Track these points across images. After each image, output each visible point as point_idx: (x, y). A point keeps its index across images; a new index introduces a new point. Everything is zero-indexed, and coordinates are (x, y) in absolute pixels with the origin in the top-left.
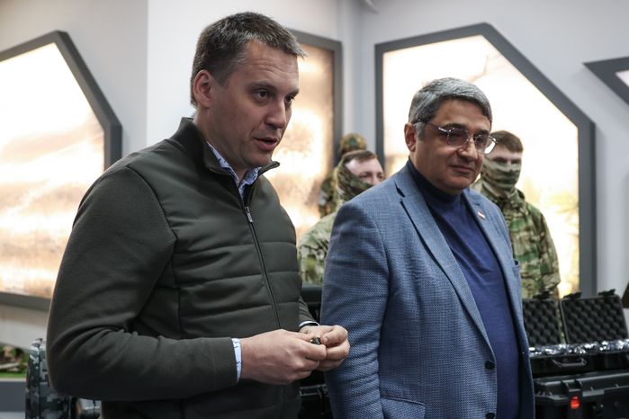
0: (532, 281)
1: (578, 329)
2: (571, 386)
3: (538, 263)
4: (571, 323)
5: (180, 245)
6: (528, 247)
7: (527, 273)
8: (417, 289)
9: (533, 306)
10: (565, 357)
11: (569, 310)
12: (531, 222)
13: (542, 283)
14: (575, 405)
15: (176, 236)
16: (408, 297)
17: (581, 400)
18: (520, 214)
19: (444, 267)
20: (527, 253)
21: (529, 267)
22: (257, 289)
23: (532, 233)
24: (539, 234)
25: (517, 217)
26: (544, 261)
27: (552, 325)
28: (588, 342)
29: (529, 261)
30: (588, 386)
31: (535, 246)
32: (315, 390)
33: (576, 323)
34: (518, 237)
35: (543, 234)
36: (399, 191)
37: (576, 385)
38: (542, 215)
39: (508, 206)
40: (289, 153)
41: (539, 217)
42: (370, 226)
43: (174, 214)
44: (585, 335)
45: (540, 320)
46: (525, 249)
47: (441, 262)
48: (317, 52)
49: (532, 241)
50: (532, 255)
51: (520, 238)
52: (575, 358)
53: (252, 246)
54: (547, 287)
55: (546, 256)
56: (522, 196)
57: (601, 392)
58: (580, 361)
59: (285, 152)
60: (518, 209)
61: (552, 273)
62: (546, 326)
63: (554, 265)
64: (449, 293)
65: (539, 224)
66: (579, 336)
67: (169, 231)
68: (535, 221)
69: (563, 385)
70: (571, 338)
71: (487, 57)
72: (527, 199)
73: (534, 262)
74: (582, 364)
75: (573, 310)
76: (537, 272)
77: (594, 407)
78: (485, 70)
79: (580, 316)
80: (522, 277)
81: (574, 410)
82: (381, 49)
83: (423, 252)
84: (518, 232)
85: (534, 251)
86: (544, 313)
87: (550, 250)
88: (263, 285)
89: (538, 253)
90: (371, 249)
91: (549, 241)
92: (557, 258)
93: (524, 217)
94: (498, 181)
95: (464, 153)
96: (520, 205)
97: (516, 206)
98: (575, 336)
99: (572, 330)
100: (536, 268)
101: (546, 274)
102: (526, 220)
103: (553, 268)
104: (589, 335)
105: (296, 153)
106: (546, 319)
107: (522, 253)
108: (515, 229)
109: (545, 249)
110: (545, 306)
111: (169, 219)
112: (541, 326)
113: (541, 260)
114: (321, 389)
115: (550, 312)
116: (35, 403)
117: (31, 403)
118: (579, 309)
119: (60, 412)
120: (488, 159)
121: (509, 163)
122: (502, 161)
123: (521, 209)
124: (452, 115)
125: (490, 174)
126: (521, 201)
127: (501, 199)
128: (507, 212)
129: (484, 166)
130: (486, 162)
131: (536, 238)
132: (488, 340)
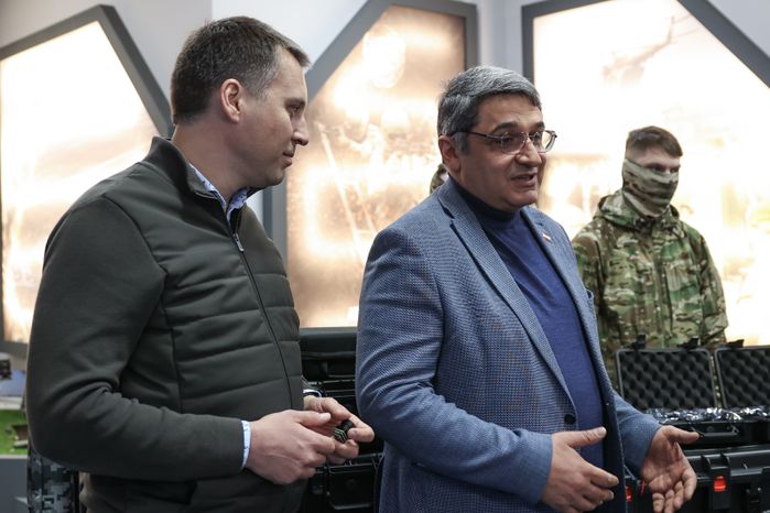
0: (691, 325)
1: (740, 389)
2: (714, 461)
3: (699, 301)
4: (731, 381)
5: (171, 281)
6: (685, 280)
7: (685, 315)
8: (479, 329)
9: (677, 358)
10: (711, 425)
11: (728, 364)
12: (688, 247)
13: (705, 327)
14: (720, 487)
15: (166, 270)
16: (470, 340)
17: (728, 480)
18: (674, 237)
19: (510, 302)
20: (684, 288)
21: (688, 306)
22: (256, 326)
23: (690, 261)
24: (700, 263)
25: (670, 241)
26: (706, 297)
27: (703, 384)
28: (750, 406)
29: (687, 299)
30: (739, 463)
31: (694, 278)
32: (368, 460)
33: (737, 380)
34: (672, 267)
35: (704, 262)
36: (447, 212)
37: (723, 461)
38: (702, 238)
39: (658, 226)
41: (699, 240)
42: (416, 254)
43: (160, 247)
44: (749, 397)
45: (686, 376)
46: (682, 284)
47: (505, 295)
49: (690, 272)
50: (691, 290)
51: (675, 268)
52: (725, 425)
53: (246, 278)
54: (711, 333)
55: (708, 291)
56: (675, 214)
57: (758, 471)
58: (731, 430)
60: (670, 230)
61: (718, 314)
62: (695, 385)
63: (719, 303)
64: (518, 333)
65: (699, 249)
66: (741, 398)
67: (157, 267)
68: (693, 247)
69: (704, 460)
70: (728, 400)
72: (683, 218)
73: (694, 299)
74: (733, 433)
75: (733, 364)
76: (699, 312)
77: (748, 491)
79: (742, 371)
80: (679, 320)
81: (720, 493)
83: (484, 284)
84: (673, 259)
85: (693, 285)
86: (692, 367)
87: (714, 284)
88: (261, 322)
89: (698, 288)
90: (418, 282)
91: (712, 271)
92: (722, 295)
93: (679, 240)
94: (652, 194)
95: (524, 158)
96: (674, 225)
97: (668, 225)
98: (734, 398)
99: (731, 390)
100: (697, 307)
101: (709, 315)
102: (682, 245)
103: (718, 308)
104: (755, 397)
106: (694, 375)
107: (678, 288)
108: (668, 257)
109: (707, 283)
110: (693, 359)
111: (155, 253)
112: (687, 384)
113: (703, 297)
115: (700, 366)
116: (36, 473)
117: (33, 471)
118: (743, 363)
119: (67, 485)
120: (638, 165)
121: (668, 172)
122: (659, 168)
123: (674, 230)
124: (496, 116)
125: (640, 185)
126: (673, 220)
127: (649, 217)
128: (657, 234)
129: (632, 174)
130: (635, 169)
131: (696, 268)
132: (566, 389)
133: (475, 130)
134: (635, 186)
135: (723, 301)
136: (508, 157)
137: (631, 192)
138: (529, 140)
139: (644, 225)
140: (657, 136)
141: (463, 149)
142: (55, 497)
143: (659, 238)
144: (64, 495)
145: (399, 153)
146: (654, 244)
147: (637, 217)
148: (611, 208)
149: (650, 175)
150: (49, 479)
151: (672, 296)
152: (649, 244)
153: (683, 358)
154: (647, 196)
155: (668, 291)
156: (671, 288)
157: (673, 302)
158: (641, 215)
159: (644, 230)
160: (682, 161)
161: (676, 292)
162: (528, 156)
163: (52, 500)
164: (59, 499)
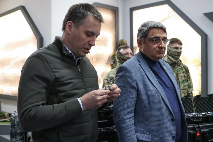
0: (185, 91)
1: (200, 108)
2: (197, 127)
4: (198, 105)
5: (57, 79)
6: (184, 79)
7: (183, 88)
8: (147, 94)
9: (184, 100)
10: (195, 118)
11: (197, 101)
12: (184, 70)
13: (188, 91)
14: (198, 134)
16: (144, 97)
17: (200, 132)
18: (180, 67)
19: (156, 87)
20: (183, 81)
21: (184, 86)
22: (83, 94)
23: (185, 74)
25: (180, 68)
26: (188, 83)
27: (191, 106)
28: (204, 112)
29: (184, 84)
30: (203, 128)
31: (186, 78)
32: (107, 129)
33: (199, 105)
34: (180, 75)
35: (188, 74)
37: (199, 127)
39: (177, 64)
40: (100, 46)
41: (187, 68)
42: (130, 73)
43: (54, 69)
44: (202, 110)
48: (110, 11)
49: (185, 77)
50: (185, 81)
51: (181, 76)
52: (198, 118)
54: (189, 93)
55: (189, 82)
57: (208, 130)
58: (200, 119)
59: (99, 46)
60: (179, 65)
61: (191, 87)
62: (189, 107)
64: (158, 95)
65: (187, 71)
67: (53, 74)
68: (185, 70)
69: (194, 127)
70: (197, 111)
71: (169, 12)
73: (186, 84)
74: (201, 120)
75: (198, 101)
76: (187, 87)
77: (205, 135)
78: (168, 16)
79: (200, 103)
80: (182, 89)
81: (198, 136)
82: (132, 10)
84: (180, 73)
85: (186, 80)
86: (188, 102)
87: (190, 79)
91: (190, 77)
93: (182, 68)
95: (161, 46)
96: (181, 64)
97: (179, 64)
98: (199, 110)
99: (198, 108)
101: (189, 88)
102: (182, 69)
103: (191, 86)
104: (204, 110)
105: (103, 46)
106: (188, 104)
107: (182, 81)
108: (179, 73)
109: (189, 80)
110: (188, 100)
111: (52, 70)
114: (109, 129)
115: (190, 102)
116: (13, 133)
117: (12, 133)
118: (200, 101)
119: (22, 136)
120: (172, 48)
121: (179, 49)
122: (177, 48)
123: (180, 65)
124: (154, 34)
125: (172, 53)
126: (180, 63)
127: (175, 62)
128: (176, 66)
129: (170, 50)
130: (170, 49)
131: (186, 76)
132: (172, 111)
133: (148, 37)
134: (171, 53)
135: (192, 84)
136: (156, 46)
137: (169, 55)
138: (162, 41)
139: (173, 64)
140: (176, 40)
141: (144, 42)
142: (19, 140)
143: (177, 68)
144: (21, 139)
145: (99, 45)
146: (176, 69)
147: (171, 62)
148: (164, 59)
149: (175, 50)
150: (17, 135)
151: (180, 83)
152: (174, 69)
153: (186, 100)
154: (174, 56)
155: (179, 82)
156: (180, 81)
157: (181, 84)
158: (172, 61)
159: (173, 65)
160: (183, 46)
161: (181, 82)
162: (161, 45)
163: (18, 141)
164: (20, 140)
